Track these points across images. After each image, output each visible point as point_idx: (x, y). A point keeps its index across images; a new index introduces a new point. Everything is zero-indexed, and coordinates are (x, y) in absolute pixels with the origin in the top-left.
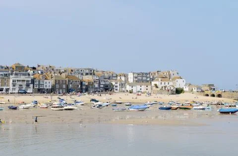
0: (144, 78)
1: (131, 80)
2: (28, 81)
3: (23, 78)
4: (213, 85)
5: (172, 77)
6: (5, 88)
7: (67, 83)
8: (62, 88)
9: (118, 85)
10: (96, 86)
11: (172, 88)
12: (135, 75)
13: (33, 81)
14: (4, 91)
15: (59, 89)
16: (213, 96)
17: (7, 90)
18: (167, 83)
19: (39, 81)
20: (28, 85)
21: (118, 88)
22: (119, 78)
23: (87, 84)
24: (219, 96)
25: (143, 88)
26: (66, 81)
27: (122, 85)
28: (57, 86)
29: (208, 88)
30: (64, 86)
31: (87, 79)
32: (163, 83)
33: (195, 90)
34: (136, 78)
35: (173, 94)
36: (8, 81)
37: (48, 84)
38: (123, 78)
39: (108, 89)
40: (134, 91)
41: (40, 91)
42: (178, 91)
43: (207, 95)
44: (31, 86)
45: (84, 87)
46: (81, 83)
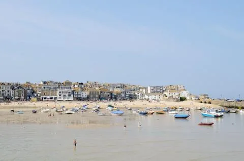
0: (158, 90)
1: (149, 92)
2: (70, 92)
3: (66, 90)
4: (207, 95)
5: (179, 89)
6: (54, 97)
7: (99, 94)
8: (95, 97)
9: (139, 95)
10: (123, 95)
11: (177, 97)
12: (152, 88)
13: (73, 92)
14: (53, 99)
15: (93, 98)
16: (205, 102)
17: (55, 98)
18: (173, 94)
19: (78, 93)
20: (69, 95)
21: (139, 97)
22: (141, 90)
23: (115, 94)
24: (210, 103)
25: (157, 97)
26: (98, 92)
27: (143, 95)
28: (92, 96)
29: (203, 97)
30: (97, 96)
31: (116, 91)
32: (171, 93)
33: (193, 99)
34: (152, 90)
35: (177, 101)
36: (56, 93)
37: (85, 94)
38: (144, 90)
39: (132, 98)
40: (151, 99)
41: (79, 99)
42: (182, 99)
43: (202, 102)
44: (72, 95)
45: (113, 96)
46: (111, 93)
